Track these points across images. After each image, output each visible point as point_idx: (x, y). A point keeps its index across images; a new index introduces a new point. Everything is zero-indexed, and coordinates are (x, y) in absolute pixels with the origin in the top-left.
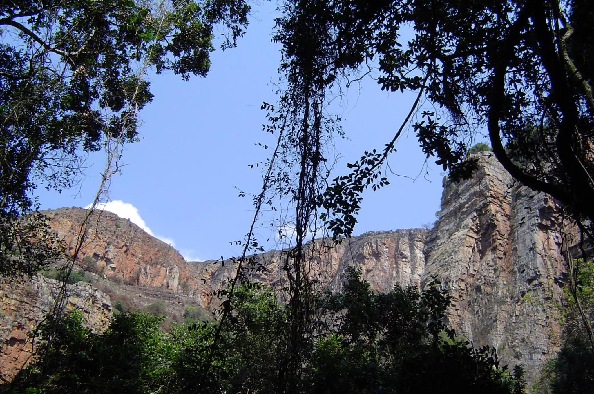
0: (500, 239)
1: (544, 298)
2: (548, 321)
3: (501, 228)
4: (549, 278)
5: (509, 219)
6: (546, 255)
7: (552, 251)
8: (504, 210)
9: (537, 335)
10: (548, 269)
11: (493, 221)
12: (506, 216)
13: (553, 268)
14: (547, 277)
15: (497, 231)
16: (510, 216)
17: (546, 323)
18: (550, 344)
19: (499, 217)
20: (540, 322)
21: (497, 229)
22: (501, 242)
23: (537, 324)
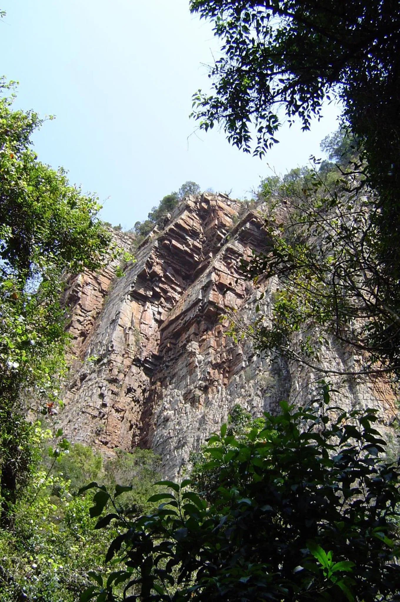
0: (80, 315)
1: (107, 380)
2: (104, 410)
3: (87, 303)
4: (126, 356)
5: (104, 296)
6: (130, 328)
7: (142, 325)
8: (99, 284)
9: (76, 426)
10: (128, 345)
11: (77, 292)
12: (102, 291)
13: (137, 345)
14: (123, 355)
15: (79, 304)
16: (107, 292)
17: (100, 413)
18: (97, 441)
19: (88, 290)
20: (89, 410)
21: (80, 302)
22: (81, 319)
23: (83, 412)
